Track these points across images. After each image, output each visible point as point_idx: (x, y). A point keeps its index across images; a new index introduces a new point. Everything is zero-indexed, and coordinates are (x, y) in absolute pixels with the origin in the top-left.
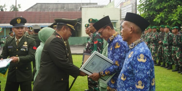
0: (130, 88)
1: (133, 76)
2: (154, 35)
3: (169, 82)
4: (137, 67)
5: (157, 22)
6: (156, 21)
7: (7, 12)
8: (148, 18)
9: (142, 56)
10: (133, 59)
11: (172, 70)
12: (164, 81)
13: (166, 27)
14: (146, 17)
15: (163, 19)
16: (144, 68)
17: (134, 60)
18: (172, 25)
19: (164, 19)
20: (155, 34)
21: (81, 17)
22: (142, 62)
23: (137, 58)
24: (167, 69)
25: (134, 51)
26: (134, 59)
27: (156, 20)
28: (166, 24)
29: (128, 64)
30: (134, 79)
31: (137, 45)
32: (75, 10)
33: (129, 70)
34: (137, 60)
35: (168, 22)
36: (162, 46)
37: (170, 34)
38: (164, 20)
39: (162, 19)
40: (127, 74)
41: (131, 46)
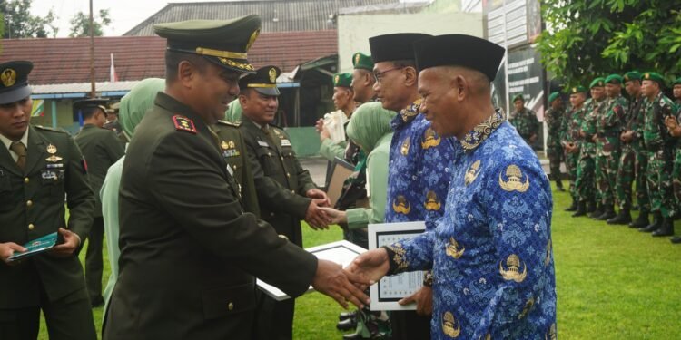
0: (480, 281)
1: (488, 243)
2: (610, 109)
3: (655, 280)
4: (499, 210)
5: (616, 59)
6: (614, 58)
7: (58, 39)
8: (583, 45)
9: (513, 171)
10: (485, 184)
11: (672, 238)
12: (637, 279)
13: (647, 75)
14: (575, 42)
15: (640, 46)
16: (523, 211)
17: (488, 189)
18: (673, 71)
19: (643, 47)
20: (612, 103)
21: (337, 52)
22: (515, 193)
23: (498, 180)
24: (653, 233)
25: (485, 159)
26: (489, 186)
27: (612, 51)
28: (650, 67)
29: (469, 203)
30: (492, 252)
31: (489, 136)
32: (316, 24)
33: (475, 225)
34: (500, 186)
35: (659, 58)
36: (633, 149)
37: (663, 102)
38: (642, 52)
39: (634, 47)
40: (466, 237)
41: (467, 141)
